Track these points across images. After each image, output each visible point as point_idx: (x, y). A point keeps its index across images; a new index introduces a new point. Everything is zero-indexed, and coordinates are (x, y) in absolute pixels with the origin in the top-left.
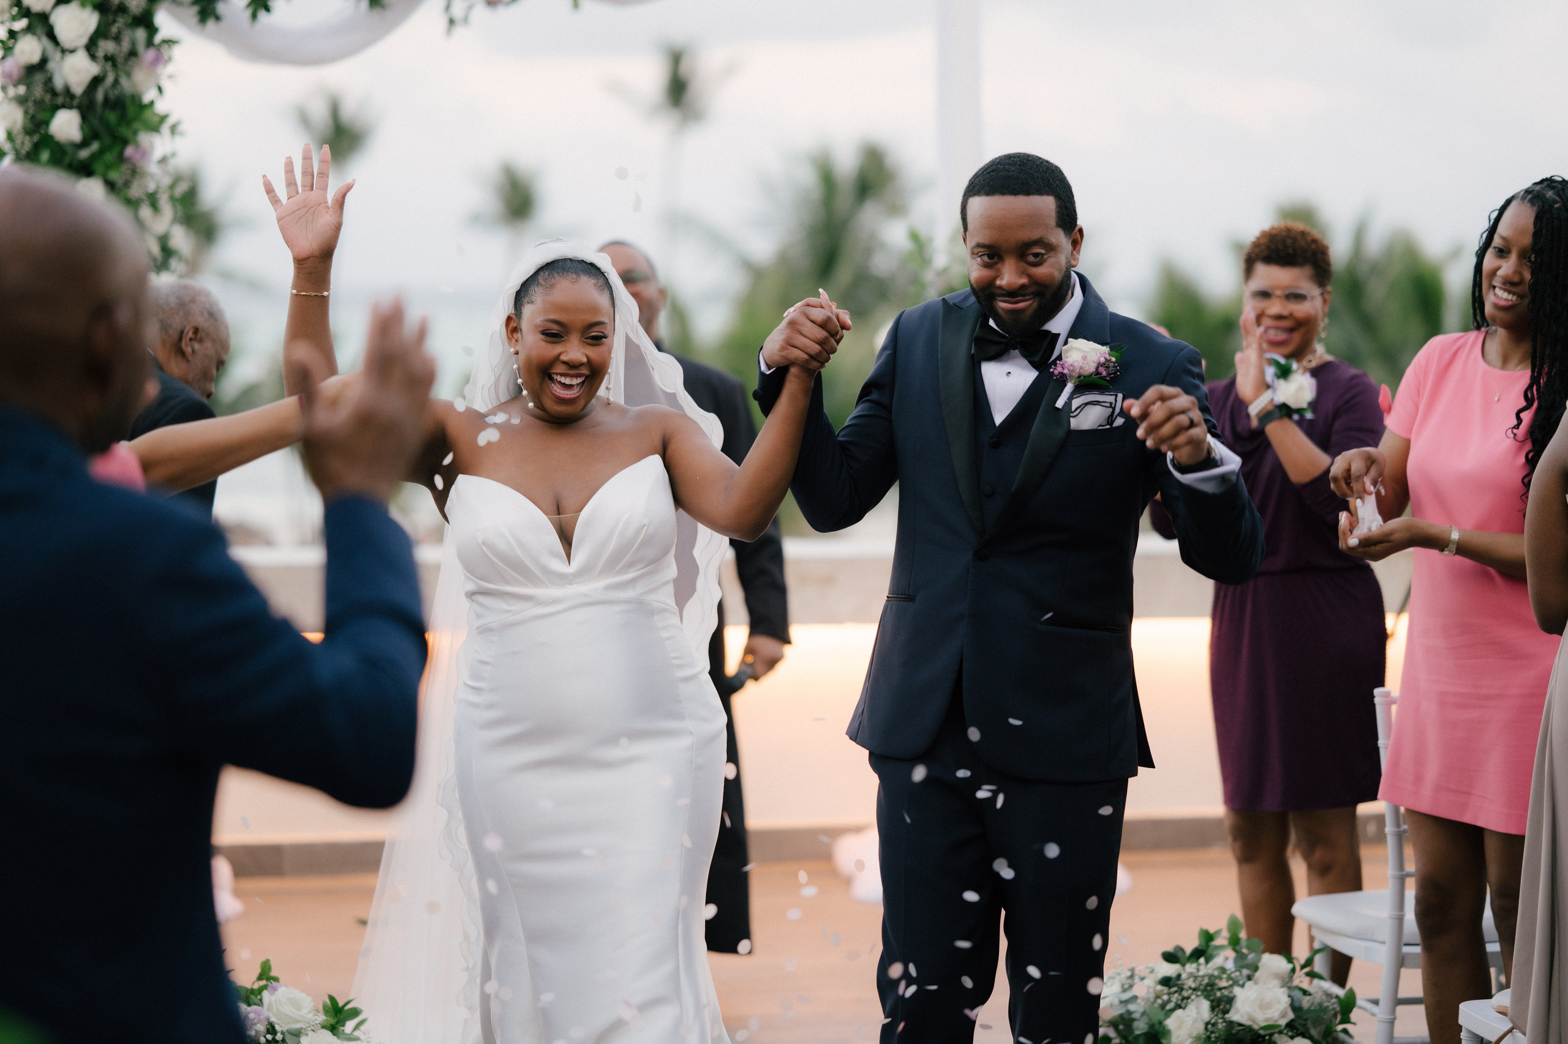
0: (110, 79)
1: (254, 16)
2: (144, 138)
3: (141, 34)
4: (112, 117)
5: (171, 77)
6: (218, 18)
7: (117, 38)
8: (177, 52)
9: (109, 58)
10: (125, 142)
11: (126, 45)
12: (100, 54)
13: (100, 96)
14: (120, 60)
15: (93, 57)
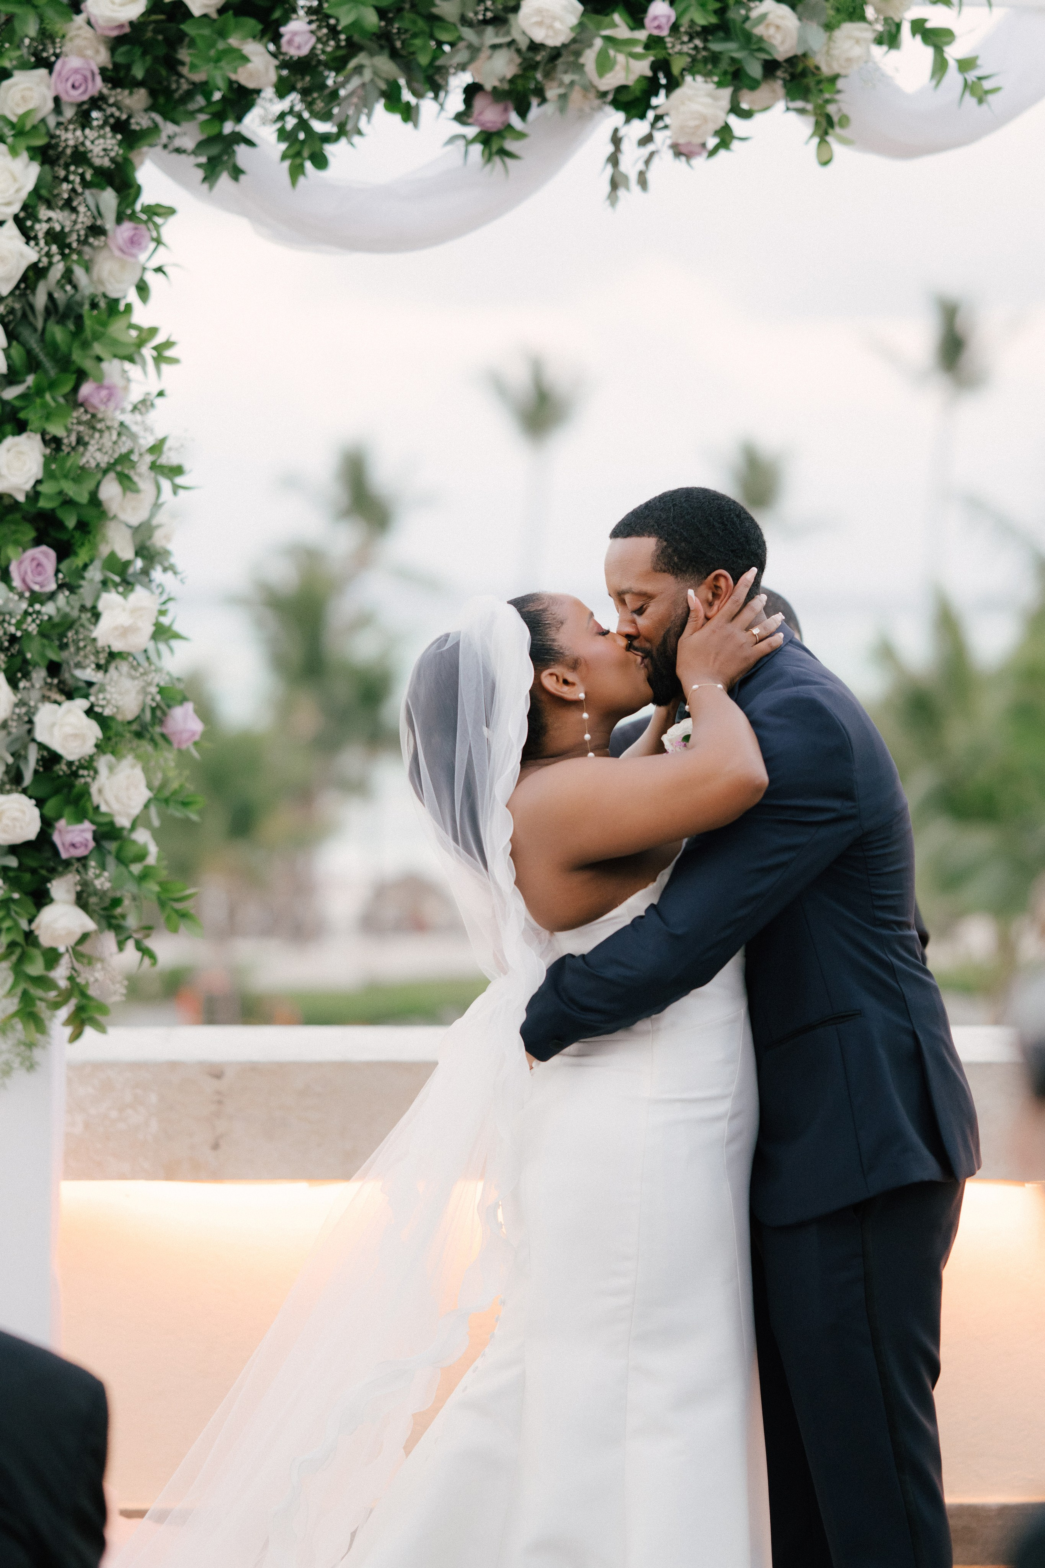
0: (57, 270)
1: (296, 172)
2: (112, 368)
3: (109, 198)
4: (58, 333)
5: (159, 270)
6: (237, 173)
7: (69, 205)
8: (169, 228)
9: (56, 237)
10: (81, 376)
11: (84, 219)
12: (41, 228)
13: (40, 300)
14: (73, 239)
15: (28, 236)
